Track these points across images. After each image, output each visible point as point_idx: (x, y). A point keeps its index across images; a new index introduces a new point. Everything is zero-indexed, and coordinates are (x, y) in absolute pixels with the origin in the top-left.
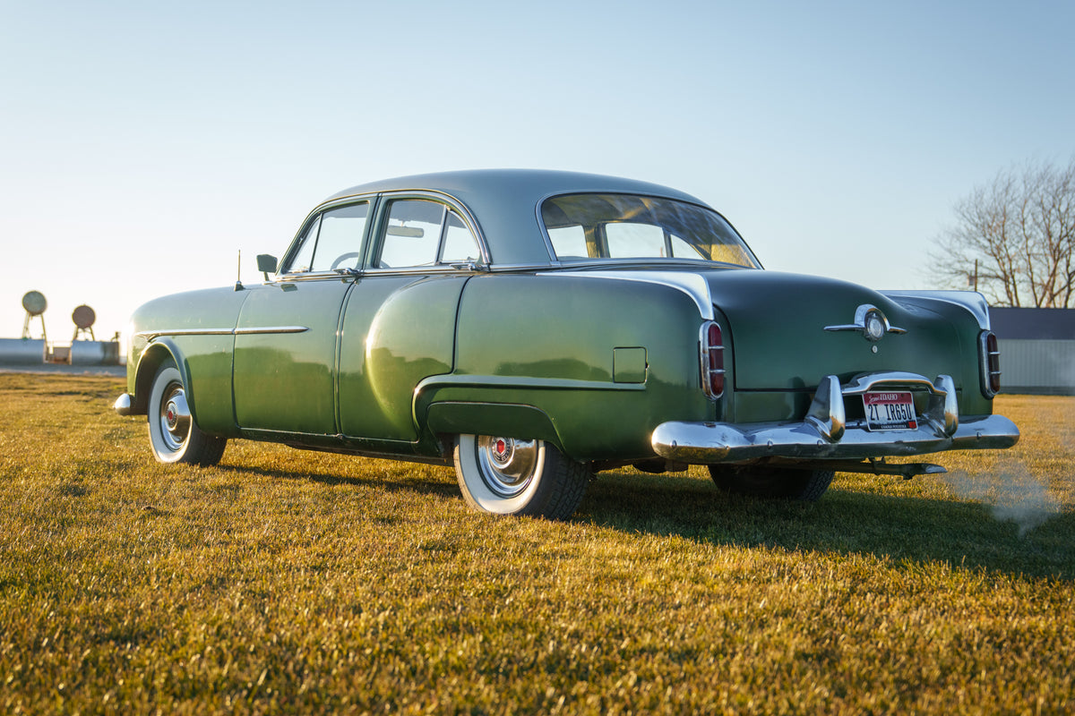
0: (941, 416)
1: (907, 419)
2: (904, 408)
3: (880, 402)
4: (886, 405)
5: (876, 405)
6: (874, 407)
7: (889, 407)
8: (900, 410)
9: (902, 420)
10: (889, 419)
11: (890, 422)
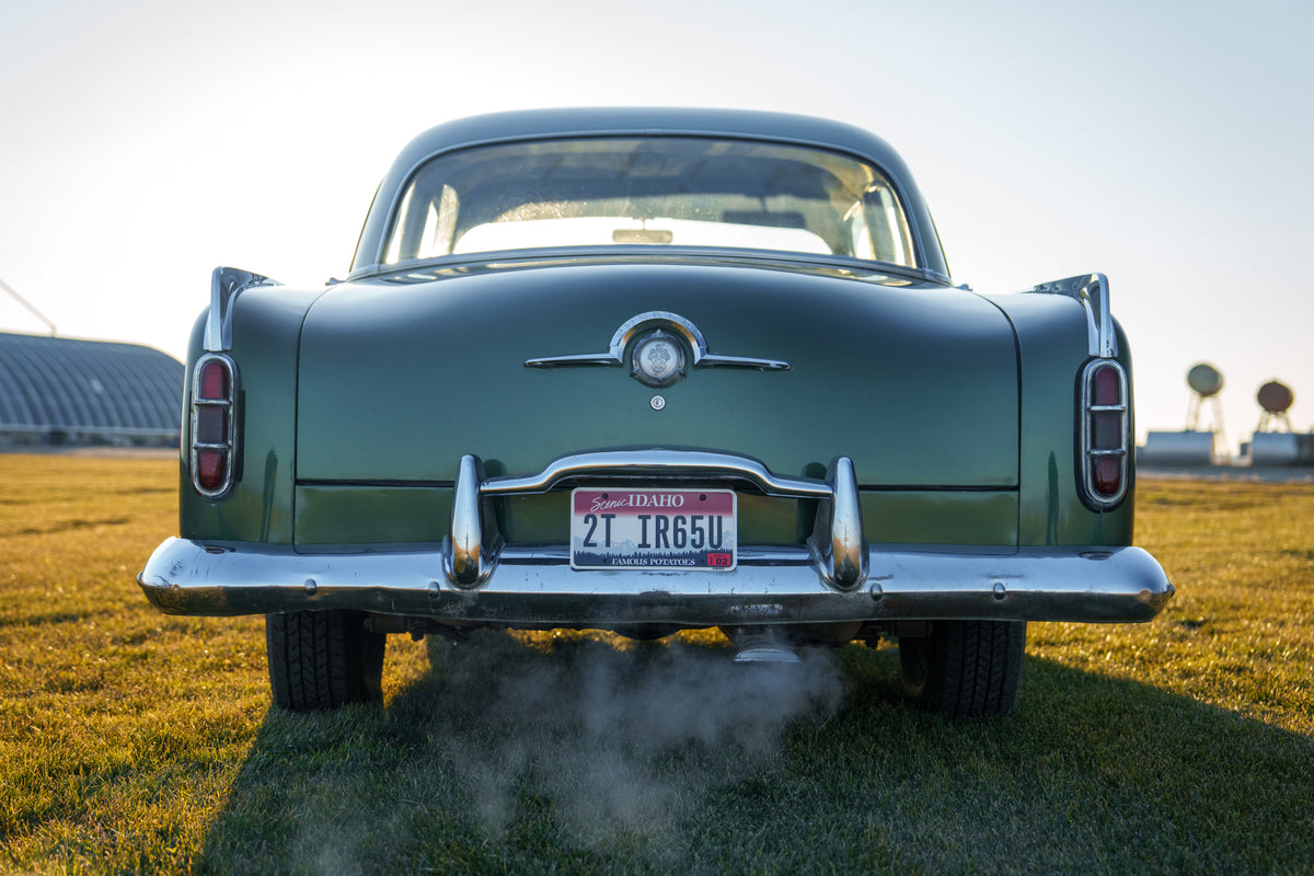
0: (826, 543)
1: (707, 546)
2: (703, 523)
3: (625, 510)
4: (644, 519)
5: (608, 518)
6: (601, 522)
7: (651, 523)
8: (688, 528)
9: (688, 548)
10: (644, 545)
11: (644, 551)
